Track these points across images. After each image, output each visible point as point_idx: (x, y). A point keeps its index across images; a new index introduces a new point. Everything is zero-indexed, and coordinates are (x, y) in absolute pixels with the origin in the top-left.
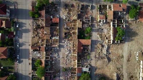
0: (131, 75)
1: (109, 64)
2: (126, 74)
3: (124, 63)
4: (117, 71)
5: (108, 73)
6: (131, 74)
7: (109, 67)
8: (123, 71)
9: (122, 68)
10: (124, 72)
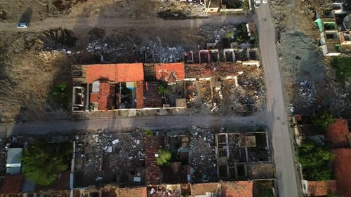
0: (51, 6)
1: (11, 76)
2: (47, 21)
3: (9, 29)
4: (36, 49)
5: (39, 79)
6: (47, 6)
7: (22, 76)
8: (37, 31)
9: (25, 34)
10: (40, 27)
